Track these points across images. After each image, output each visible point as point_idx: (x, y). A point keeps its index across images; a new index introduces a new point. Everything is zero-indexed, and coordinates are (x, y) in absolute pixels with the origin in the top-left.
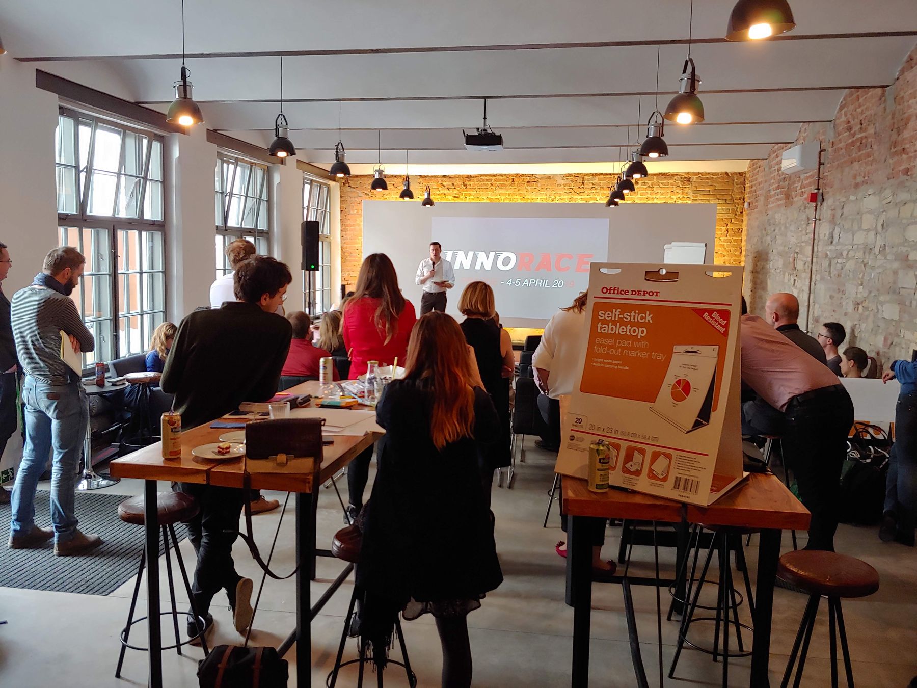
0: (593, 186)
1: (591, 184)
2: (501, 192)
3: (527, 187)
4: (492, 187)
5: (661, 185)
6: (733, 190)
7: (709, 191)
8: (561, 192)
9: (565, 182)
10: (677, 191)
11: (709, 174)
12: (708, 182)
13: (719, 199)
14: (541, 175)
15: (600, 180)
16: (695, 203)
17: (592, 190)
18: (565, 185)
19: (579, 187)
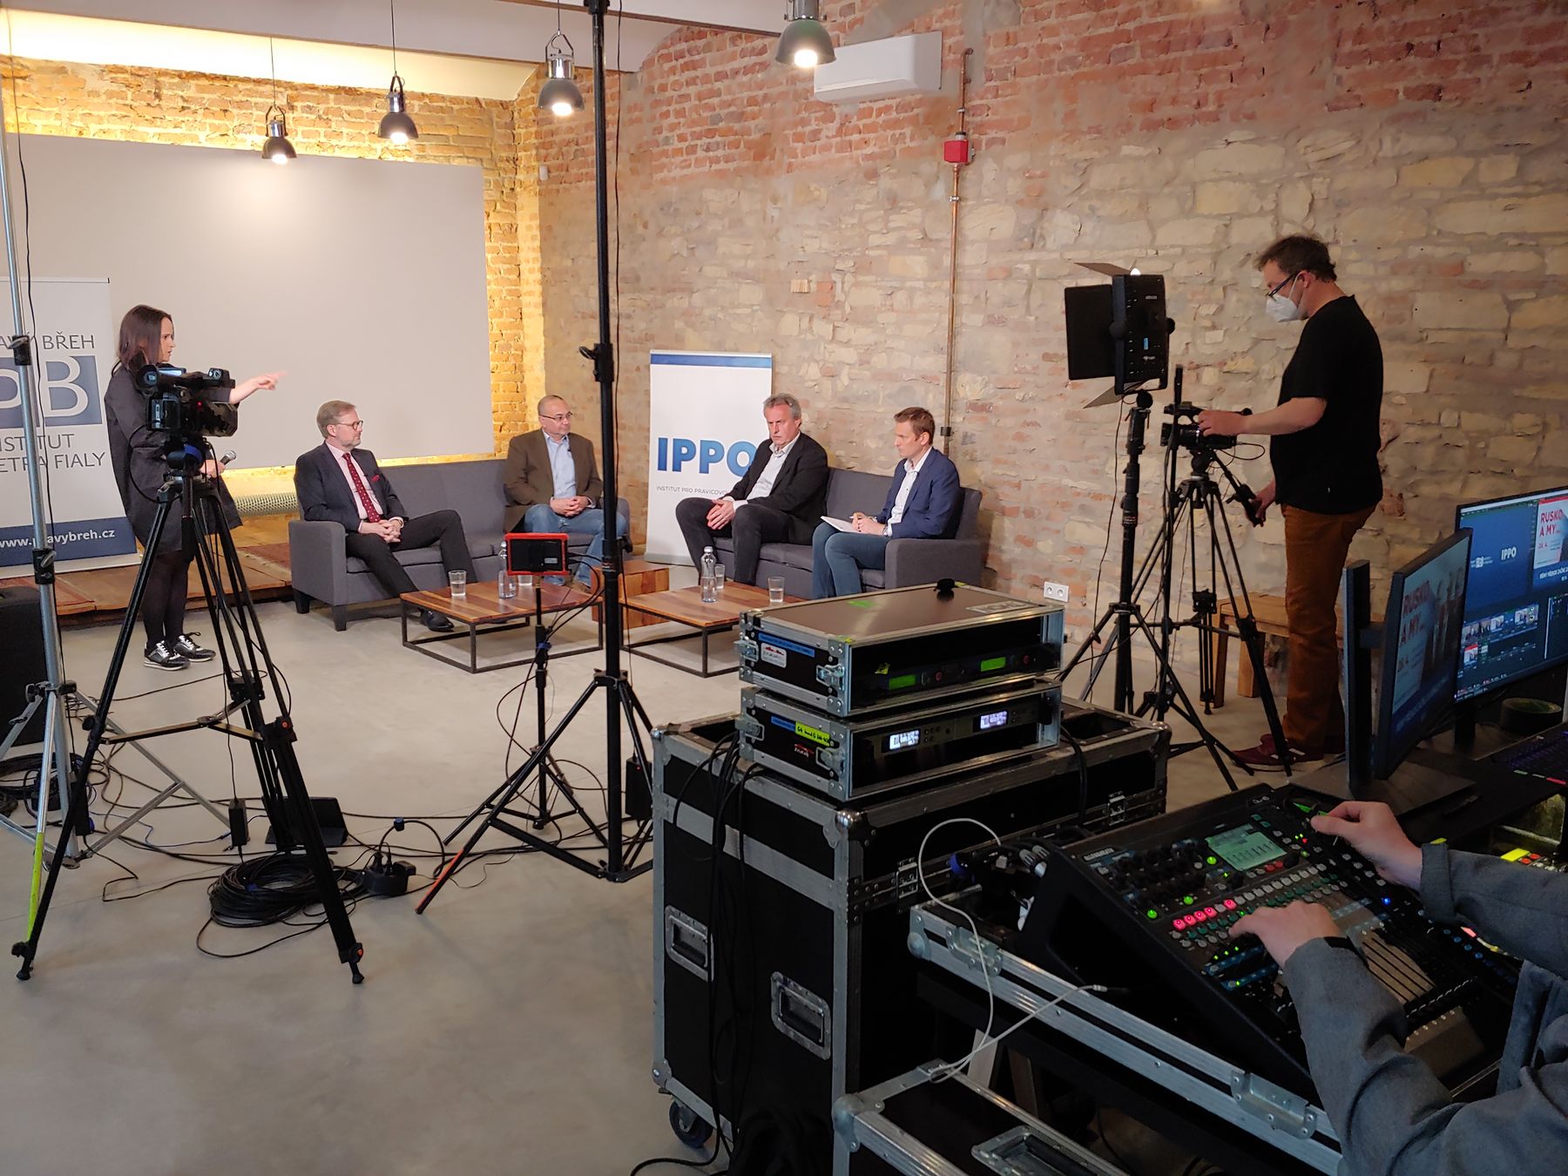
0: (185, 105)
1: (180, 100)
5: (345, 116)
6: (492, 139)
7: (447, 137)
8: (102, 113)
9: (105, 85)
11: (443, 98)
12: (442, 119)
13: (468, 158)
14: (38, 61)
15: (201, 89)
16: (421, 161)
17: (184, 115)
18: (110, 95)
19: (149, 105)
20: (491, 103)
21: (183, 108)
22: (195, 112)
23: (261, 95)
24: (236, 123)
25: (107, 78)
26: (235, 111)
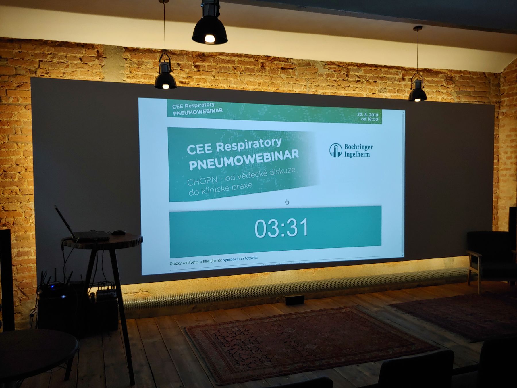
0: (359, 79)
1: (356, 77)
2: (248, 79)
3: (281, 75)
4: (235, 72)
7: (470, 92)
8: (324, 85)
9: (326, 71)
10: (442, 90)
12: (469, 83)
14: (299, 60)
15: (366, 72)
17: (358, 85)
18: (328, 75)
19: (343, 80)
20: (490, 74)
21: (358, 81)
22: (362, 83)
23: (391, 73)
24: (379, 88)
25: (327, 67)
26: (379, 82)
